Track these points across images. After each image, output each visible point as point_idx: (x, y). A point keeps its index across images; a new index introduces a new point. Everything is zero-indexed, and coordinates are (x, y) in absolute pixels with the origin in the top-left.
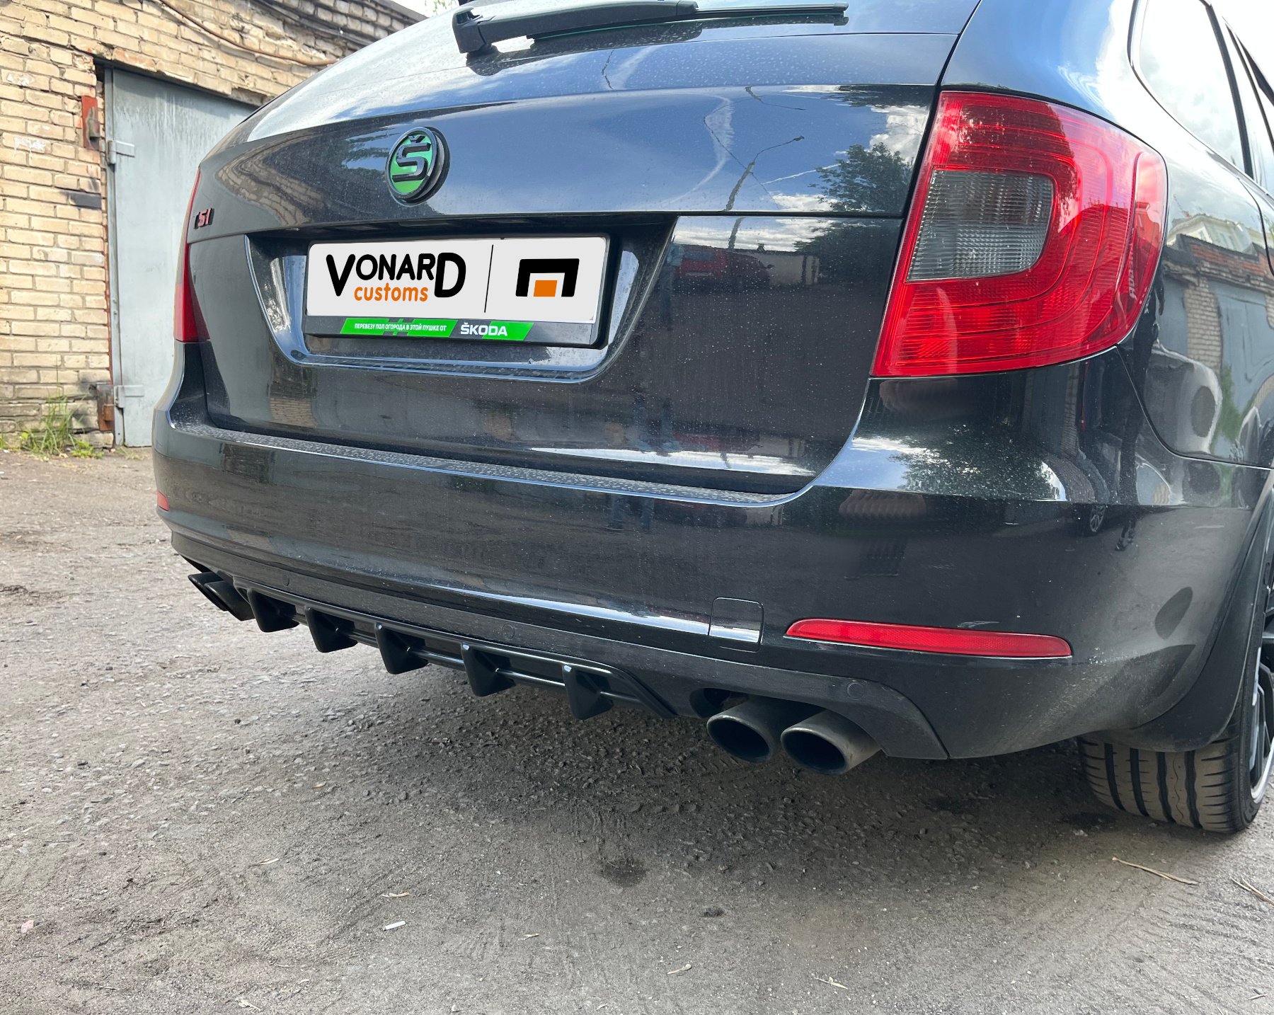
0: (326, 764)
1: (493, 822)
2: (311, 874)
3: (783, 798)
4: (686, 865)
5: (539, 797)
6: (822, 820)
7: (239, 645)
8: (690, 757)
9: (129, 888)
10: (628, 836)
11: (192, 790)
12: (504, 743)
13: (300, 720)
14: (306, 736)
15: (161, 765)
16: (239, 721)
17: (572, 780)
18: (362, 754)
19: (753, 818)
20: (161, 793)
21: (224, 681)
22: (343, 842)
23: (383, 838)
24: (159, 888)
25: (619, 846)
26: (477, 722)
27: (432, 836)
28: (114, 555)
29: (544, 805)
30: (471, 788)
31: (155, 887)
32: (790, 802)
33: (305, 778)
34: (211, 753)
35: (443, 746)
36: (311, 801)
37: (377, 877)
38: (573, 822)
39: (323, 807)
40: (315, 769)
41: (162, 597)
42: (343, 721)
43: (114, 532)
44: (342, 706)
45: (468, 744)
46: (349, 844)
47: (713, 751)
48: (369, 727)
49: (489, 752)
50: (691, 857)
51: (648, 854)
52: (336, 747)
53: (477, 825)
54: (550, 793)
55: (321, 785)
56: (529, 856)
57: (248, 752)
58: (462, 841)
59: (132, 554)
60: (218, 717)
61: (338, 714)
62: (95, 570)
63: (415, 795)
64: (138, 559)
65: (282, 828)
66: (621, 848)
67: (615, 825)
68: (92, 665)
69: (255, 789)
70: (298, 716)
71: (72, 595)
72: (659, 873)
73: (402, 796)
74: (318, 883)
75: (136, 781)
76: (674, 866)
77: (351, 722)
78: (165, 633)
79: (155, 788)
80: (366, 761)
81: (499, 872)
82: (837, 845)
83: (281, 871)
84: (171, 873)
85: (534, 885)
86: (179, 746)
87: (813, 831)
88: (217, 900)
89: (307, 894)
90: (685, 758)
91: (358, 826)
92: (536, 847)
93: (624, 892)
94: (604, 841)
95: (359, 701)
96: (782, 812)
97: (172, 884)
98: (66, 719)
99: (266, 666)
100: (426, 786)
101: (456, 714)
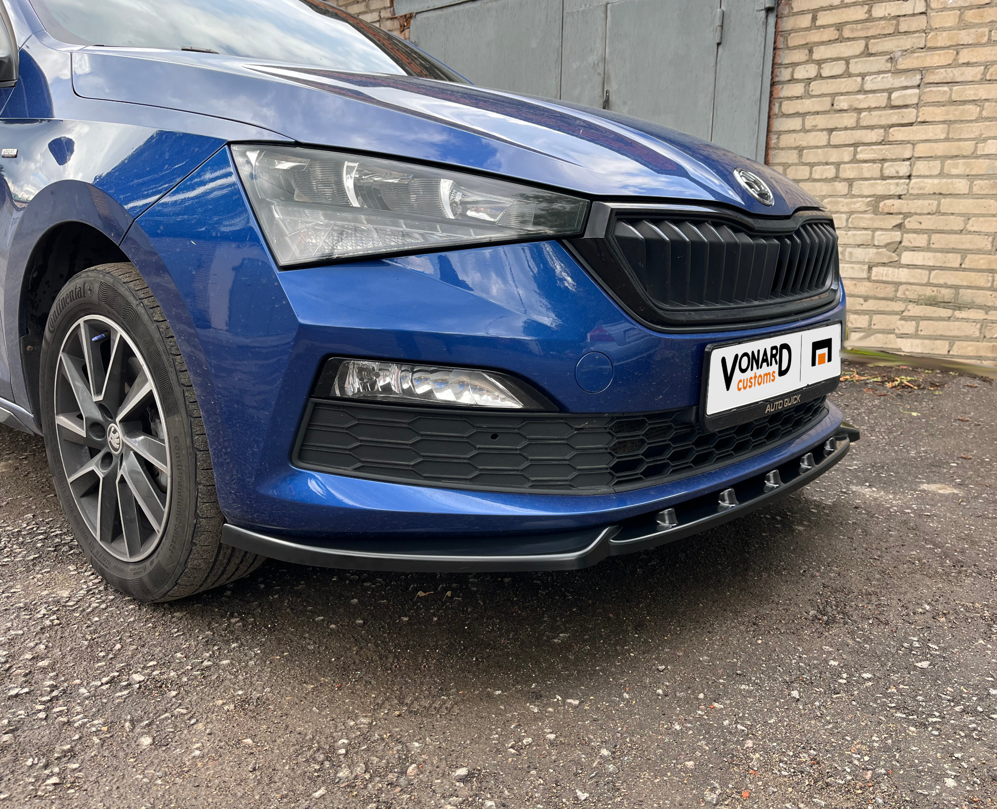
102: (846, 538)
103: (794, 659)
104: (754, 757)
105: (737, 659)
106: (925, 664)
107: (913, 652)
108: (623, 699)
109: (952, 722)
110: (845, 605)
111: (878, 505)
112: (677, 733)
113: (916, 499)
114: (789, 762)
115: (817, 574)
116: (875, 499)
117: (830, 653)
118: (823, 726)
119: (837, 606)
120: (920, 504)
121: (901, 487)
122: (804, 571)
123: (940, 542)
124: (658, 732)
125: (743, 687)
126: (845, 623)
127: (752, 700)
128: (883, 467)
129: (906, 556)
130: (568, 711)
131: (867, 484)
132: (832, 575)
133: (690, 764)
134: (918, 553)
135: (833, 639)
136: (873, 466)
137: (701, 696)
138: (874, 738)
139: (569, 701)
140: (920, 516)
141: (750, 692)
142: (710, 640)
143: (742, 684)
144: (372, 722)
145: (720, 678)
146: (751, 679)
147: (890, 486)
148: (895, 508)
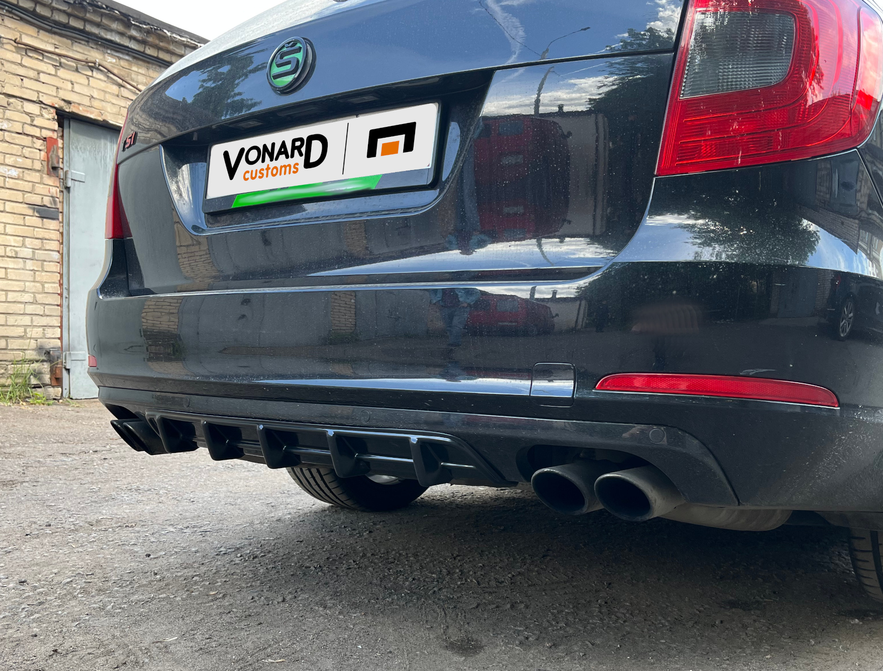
0: (219, 580)
1: (355, 615)
2: (203, 647)
3: (598, 601)
4: (517, 642)
5: (392, 599)
6: (631, 614)
7: (151, 511)
8: (517, 575)
9: (54, 656)
10: (468, 623)
11: (109, 597)
12: (364, 566)
13: (198, 554)
14: (203, 564)
15: (85, 582)
16: (149, 555)
17: (420, 589)
18: (248, 574)
19: (573, 613)
20: (84, 599)
21: (138, 532)
22: (231, 628)
23: (264, 625)
24: (78, 656)
25: (461, 630)
26: (341, 554)
27: (304, 624)
28: (57, 459)
29: (397, 604)
30: (336, 594)
31: (76, 655)
32: (603, 603)
33: (201, 589)
34: (126, 575)
35: (314, 569)
36: (206, 603)
37: (258, 649)
38: (422, 615)
39: (215, 606)
40: (209, 584)
41: (92, 483)
42: (233, 555)
43: (58, 447)
44: (232, 545)
45: (334, 568)
46: (235, 629)
47: (537, 571)
48: (254, 558)
49: (351, 572)
50: (521, 638)
51: (486, 635)
52: (226, 571)
53: (341, 617)
54: (402, 597)
55: (214, 593)
56: (385, 636)
57: (156, 574)
58: (329, 627)
59: (70, 459)
60: (133, 554)
61: (230, 550)
62: (42, 469)
63: (290, 599)
64: (75, 462)
65: (181, 620)
66: (462, 631)
67: (457, 617)
68: (35, 523)
69: (160, 596)
70: (196, 552)
71: (22, 483)
72: (495, 648)
73: (280, 599)
74: (209, 653)
75: (65, 592)
76: (508, 643)
77: (239, 555)
78: (94, 504)
79: (80, 595)
80: (250, 578)
81: (360, 647)
82: (646, 630)
83: (179, 645)
84: (89, 646)
85: (390, 655)
86: (100, 571)
87: (625, 622)
88: (125, 663)
89: (200, 659)
90: (513, 576)
91: (243, 618)
92: (391, 630)
93: (465, 660)
94: (448, 627)
95: (246, 542)
96: (597, 609)
97: (89, 654)
98: (11, 555)
99: (172, 523)
100: (299, 593)
101: (325, 550)
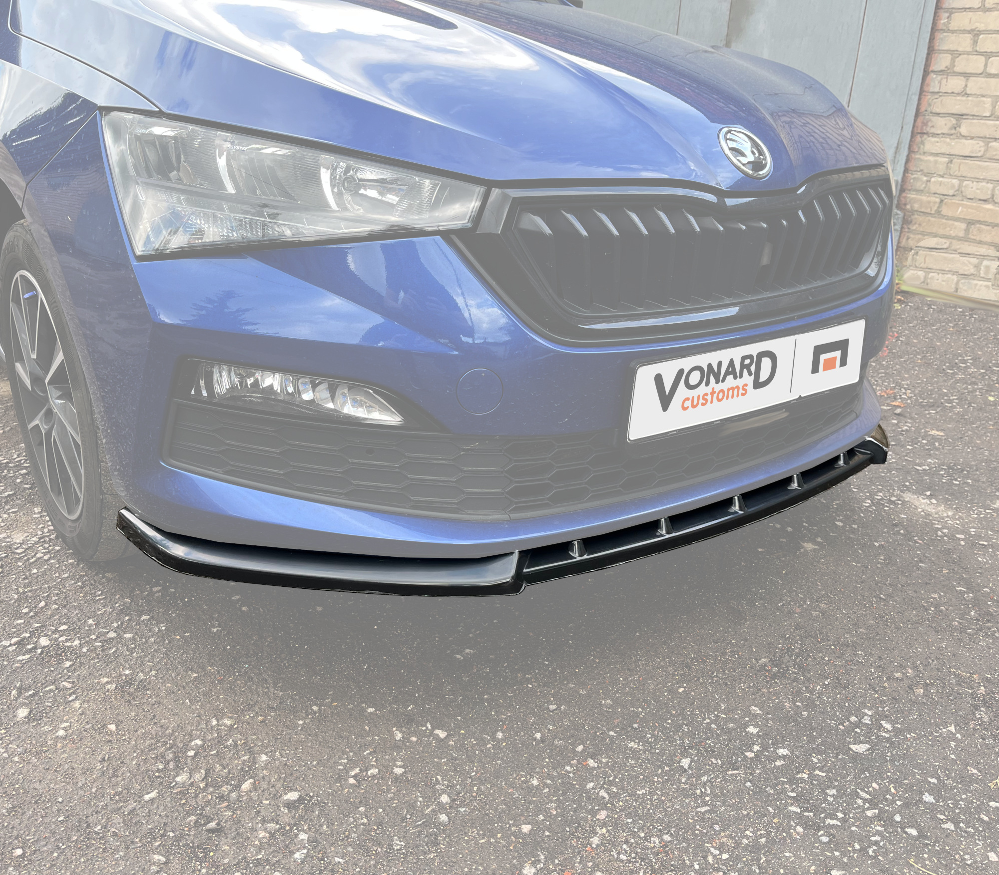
102: (859, 565)
103: (709, 718)
104: (600, 832)
105: (643, 709)
106: (861, 748)
107: (858, 730)
108: (494, 738)
109: (854, 828)
110: (809, 656)
111: (926, 524)
112: (531, 788)
113: (980, 520)
114: (634, 845)
115: (798, 610)
116: (928, 515)
117: (756, 716)
118: (697, 807)
119: (797, 656)
120: (983, 528)
121: (971, 501)
122: (783, 605)
123: (978, 584)
124: (511, 785)
125: (632, 745)
126: (796, 680)
127: (633, 762)
128: (963, 471)
129: (923, 599)
130: (431, 743)
131: (928, 493)
132: (814, 613)
133: (526, 828)
134: (940, 597)
135: (769, 699)
136: (950, 468)
137: (580, 748)
138: (748, 833)
139: (437, 732)
140: (974, 545)
141: (635, 751)
142: (624, 680)
143: (631, 740)
144: (234, 724)
145: (612, 730)
146: (645, 736)
147: (957, 499)
148: (945, 531)
